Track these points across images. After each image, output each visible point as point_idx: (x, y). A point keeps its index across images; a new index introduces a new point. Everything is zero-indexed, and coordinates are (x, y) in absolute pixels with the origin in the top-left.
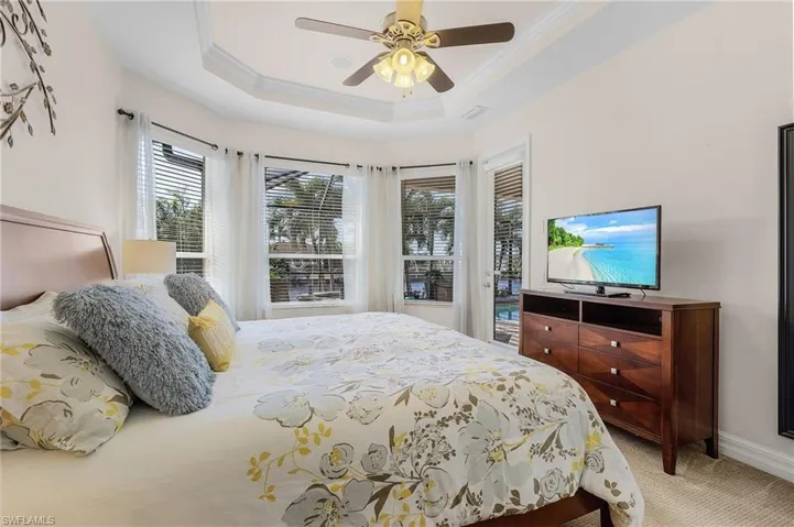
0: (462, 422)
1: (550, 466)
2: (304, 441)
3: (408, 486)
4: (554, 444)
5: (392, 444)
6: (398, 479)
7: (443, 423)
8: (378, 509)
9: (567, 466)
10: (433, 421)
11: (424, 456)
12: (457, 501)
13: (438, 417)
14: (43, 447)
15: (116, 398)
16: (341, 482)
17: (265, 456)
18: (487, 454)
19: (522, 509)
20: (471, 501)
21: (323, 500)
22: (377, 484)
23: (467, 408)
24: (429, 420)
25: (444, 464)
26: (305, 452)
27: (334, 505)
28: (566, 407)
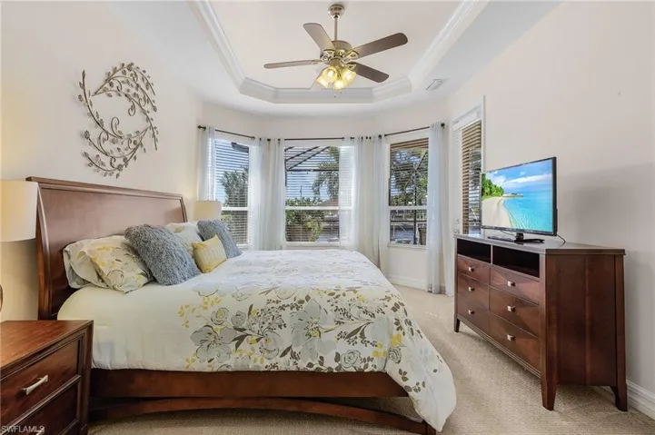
0: (295, 310)
1: (351, 347)
2: (206, 303)
3: (255, 338)
4: (358, 335)
5: (249, 314)
6: (251, 333)
7: (282, 308)
8: (237, 346)
9: (367, 351)
10: (277, 306)
11: (267, 325)
12: (284, 354)
13: (280, 304)
14: (114, 289)
15: (142, 274)
16: (220, 327)
17: (187, 306)
18: (306, 331)
19: (325, 369)
20: (294, 356)
21: (210, 334)
22: (238, 332)
23: (301, 302)
24: (274, 305)
25: (278, 330)
26: (205, 308)
27: (215, 337)
28: (374, 312)
